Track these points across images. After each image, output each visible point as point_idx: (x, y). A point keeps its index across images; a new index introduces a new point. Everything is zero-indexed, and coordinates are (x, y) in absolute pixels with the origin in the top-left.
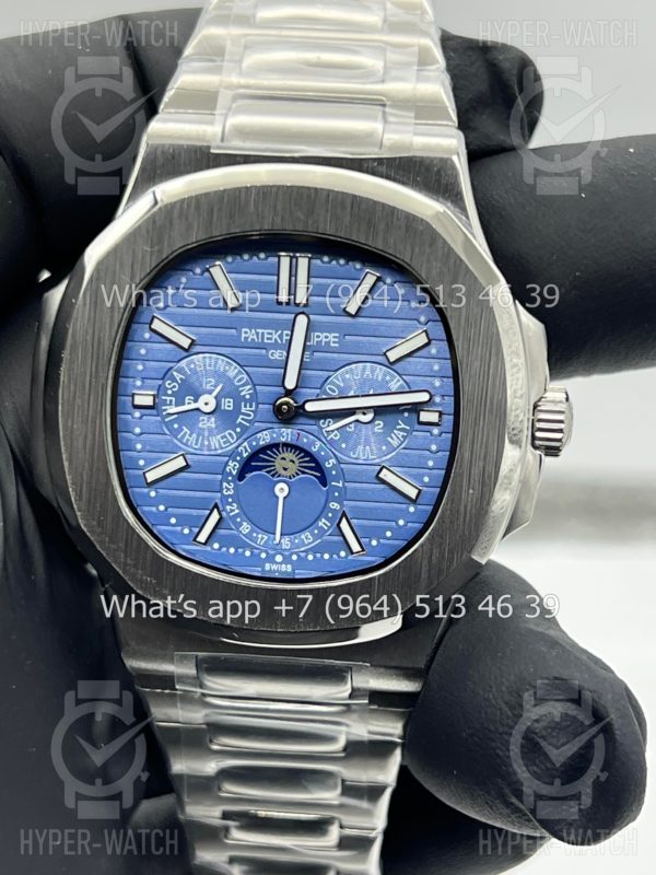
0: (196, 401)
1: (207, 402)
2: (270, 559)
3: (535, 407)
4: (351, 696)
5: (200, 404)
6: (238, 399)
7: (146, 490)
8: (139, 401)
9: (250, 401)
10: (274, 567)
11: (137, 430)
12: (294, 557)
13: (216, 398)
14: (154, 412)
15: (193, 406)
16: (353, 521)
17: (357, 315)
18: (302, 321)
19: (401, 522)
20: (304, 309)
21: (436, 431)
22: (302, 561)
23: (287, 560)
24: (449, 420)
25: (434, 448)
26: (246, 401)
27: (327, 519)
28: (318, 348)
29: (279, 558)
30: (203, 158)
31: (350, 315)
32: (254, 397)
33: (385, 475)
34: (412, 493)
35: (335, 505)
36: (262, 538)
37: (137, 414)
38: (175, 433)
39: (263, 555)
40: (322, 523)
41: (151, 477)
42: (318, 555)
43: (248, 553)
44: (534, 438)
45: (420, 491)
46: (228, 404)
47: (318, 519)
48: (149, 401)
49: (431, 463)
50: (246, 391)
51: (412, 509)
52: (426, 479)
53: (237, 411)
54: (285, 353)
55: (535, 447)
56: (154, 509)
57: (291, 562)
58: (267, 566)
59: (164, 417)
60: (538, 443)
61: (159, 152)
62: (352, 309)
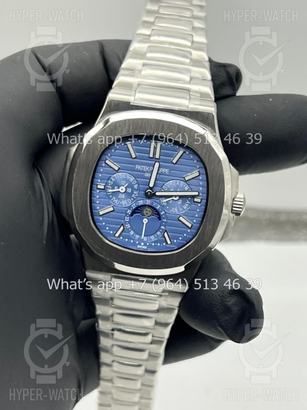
0: (118, 188)
1: (122, 189)
2: (140, 244)
3: (234, 199)
4: (162, 292)
5: (120, 190)
6: (133, 189)
7: (99, 217)
8: (99, 187)
9: (137, 190)
10: (141, 247)
11: (98, 197)
12: (148, 244)
13: (126, 188)
14: (104, 191)
15: (118, 190)
16: (169, 234)
17: (175, 164)
18: (157, 165)
19: (185, 235)
20: (158, 160)
21: (199, 205)
22: (150, 246)
23: (145, 245)
24: (204, 201)
25: (198, 210)
26: (136, 190)
27: (160, 232)
28: (162, 174)
29: (142, 244)
30: (127, 106)
31: (173, 163)
33: (181, 219)
34: (190, 225)
35: (163, 227)
36: (137, 236)
37: (98, 191)
38: (110, 199)
39: (137, 242)
40: (158, 233)
41: (101, 213)
42: (156, 244)
43: (132, 241)
44: (232, 210)
45: (192, 225)
46: (129, 190)
47: (157, 231)
48: (103, 187)
49: (197, 216)
50: (136, 186)
51: (189, 231)
52: (195, 221)
53: (132, 193)
54: (150, 175)
56: (101, 224)
57: (147, 245)
58: (138, 246)
59: (107, 193)
60: (233, 211)
61: (112, 104)
62: (174, 161)
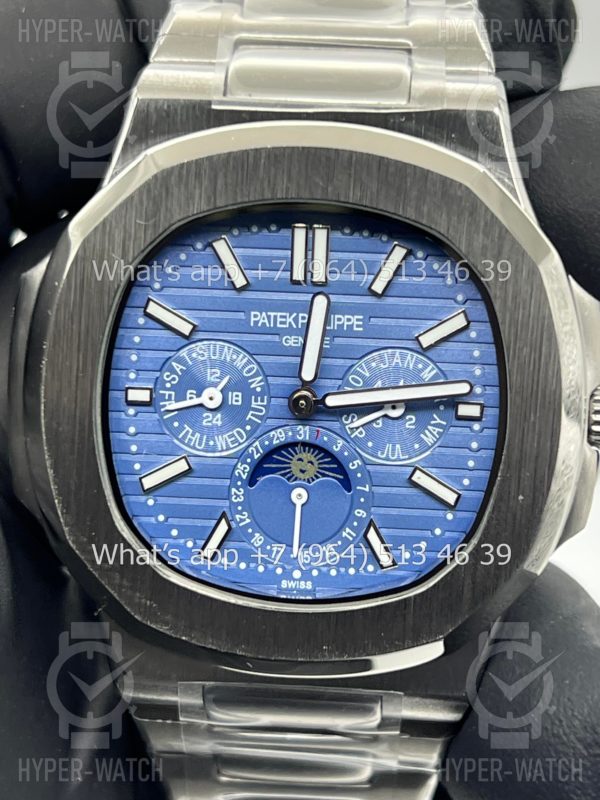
0: (199, 395)
1: (212, 397)
2: (288, 575)
3: (592, 395)
4: (380, 727)
5: (204, 399)
6: (248, 393)
7: (142, 499)
8: (133, 395)
9: (261, 394)
10: (292, 584)
11: (132, 430)
12: (315, 573)
13: (222, 391)
14: (151, 409)
15: (196, 401)
16: (382, 531)
17: (384, 294)
18: (320, 303)
19: (438, 532)
20: (321, 288)
21: (476, 426)
22: (324, 577)
23: (306, 576)
24: (493, 413)
25: (474, 445)
26: (257, 395)
27: (353, 528)
28: (340, 333)
29: (297, 574)
30: (202, 115)
31: (374, 294)
32: (267, 389)
33: (419, 477)
34: (451, 498)
35: (360, 513)
37: (131, 411)
38: (175, 433)
39: (279, 571)
40: (347, 533)
41: (148, 483)
42: (342, 570)
43: (261, 569)
44: (590, 432)
45: (459, 496)
46: (235, 398)
47: (342, 528)
48: (144, 396)
49: (471, 464)
50: (257, 384)
51: (450, 516)
52: (466, 482)
53: (246, 406)
54: (301, 340)
55: (591, 443)
56: (153, 520)
57: (311, 578)
58: (284, 584)
59: (162, 415)
60: (594, 438)
61: (152, 109)
62: (378, 287)
